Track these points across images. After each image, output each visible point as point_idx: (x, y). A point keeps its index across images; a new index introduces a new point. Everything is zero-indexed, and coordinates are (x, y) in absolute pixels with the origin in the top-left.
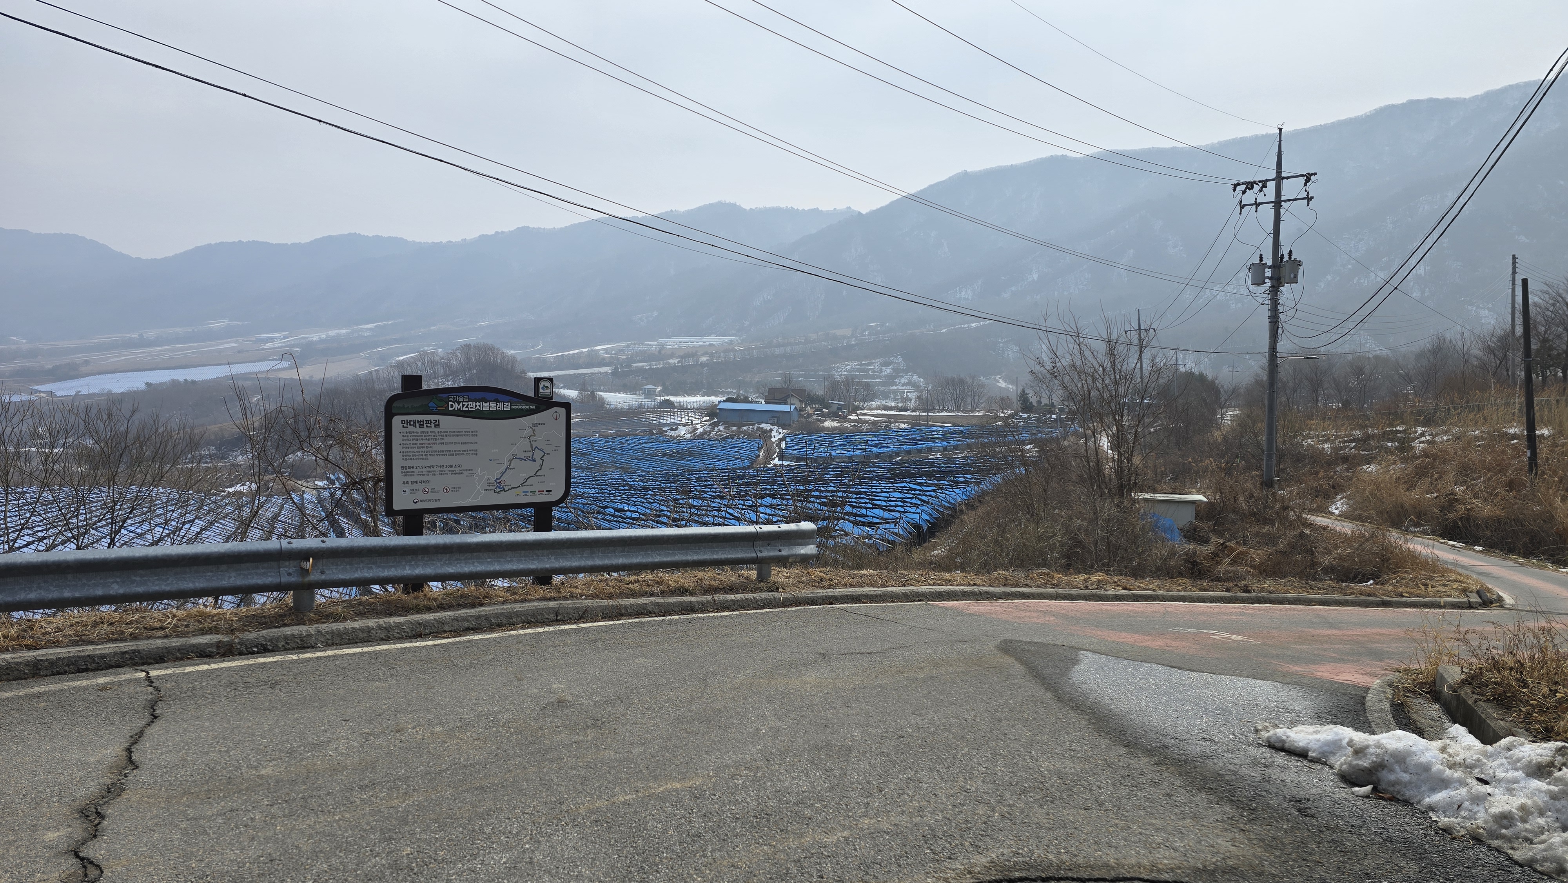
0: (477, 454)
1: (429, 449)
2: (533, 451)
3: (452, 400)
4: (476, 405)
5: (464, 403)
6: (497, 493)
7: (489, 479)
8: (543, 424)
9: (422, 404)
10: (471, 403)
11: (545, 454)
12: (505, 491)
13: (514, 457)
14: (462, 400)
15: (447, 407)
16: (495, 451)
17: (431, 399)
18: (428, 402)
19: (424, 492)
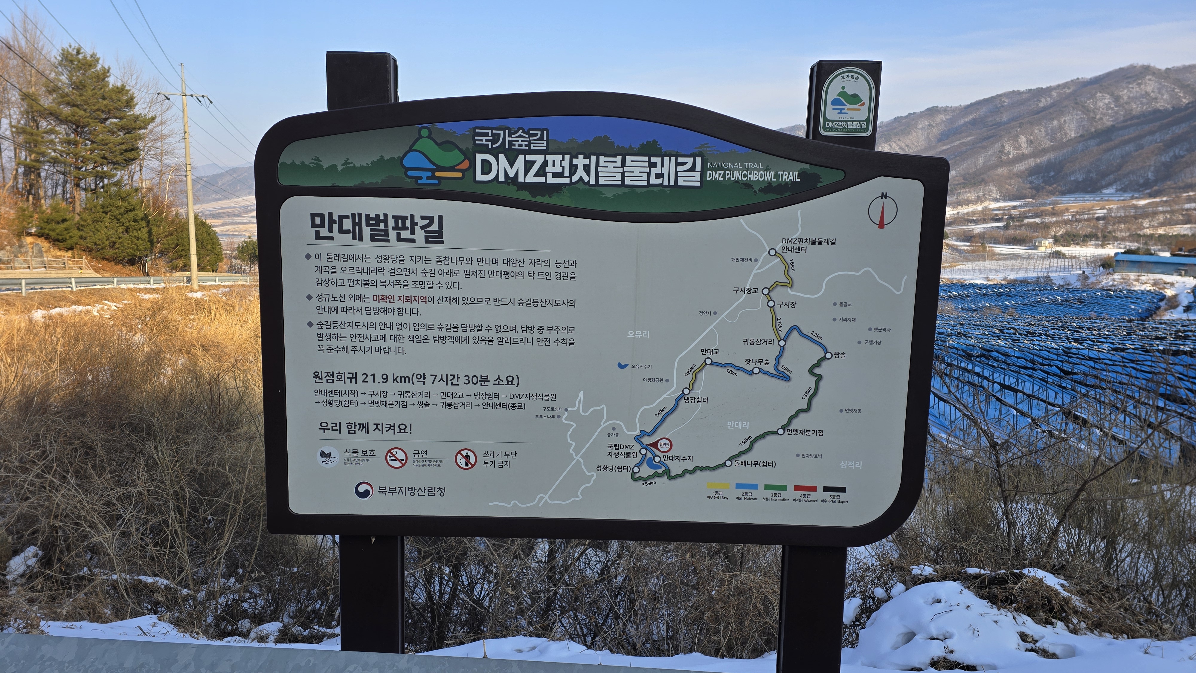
0: (572, 343)
1: (405, 319)
2: (782, 343)
3: (490, 147)
4: (577, 166)
5: (530, 158)
6: (640, 483)
7: (614, 432)
8: (827, 241)
9: (382, 156)
10: (560, 157)
11: (828, 356)
12: (670, 478)
13: (708, 361)
14: (524, 147)
15: (471, 170)
16: (638, 335)
17: (421, 137)
18: (411, 150)
19: (392, 460)
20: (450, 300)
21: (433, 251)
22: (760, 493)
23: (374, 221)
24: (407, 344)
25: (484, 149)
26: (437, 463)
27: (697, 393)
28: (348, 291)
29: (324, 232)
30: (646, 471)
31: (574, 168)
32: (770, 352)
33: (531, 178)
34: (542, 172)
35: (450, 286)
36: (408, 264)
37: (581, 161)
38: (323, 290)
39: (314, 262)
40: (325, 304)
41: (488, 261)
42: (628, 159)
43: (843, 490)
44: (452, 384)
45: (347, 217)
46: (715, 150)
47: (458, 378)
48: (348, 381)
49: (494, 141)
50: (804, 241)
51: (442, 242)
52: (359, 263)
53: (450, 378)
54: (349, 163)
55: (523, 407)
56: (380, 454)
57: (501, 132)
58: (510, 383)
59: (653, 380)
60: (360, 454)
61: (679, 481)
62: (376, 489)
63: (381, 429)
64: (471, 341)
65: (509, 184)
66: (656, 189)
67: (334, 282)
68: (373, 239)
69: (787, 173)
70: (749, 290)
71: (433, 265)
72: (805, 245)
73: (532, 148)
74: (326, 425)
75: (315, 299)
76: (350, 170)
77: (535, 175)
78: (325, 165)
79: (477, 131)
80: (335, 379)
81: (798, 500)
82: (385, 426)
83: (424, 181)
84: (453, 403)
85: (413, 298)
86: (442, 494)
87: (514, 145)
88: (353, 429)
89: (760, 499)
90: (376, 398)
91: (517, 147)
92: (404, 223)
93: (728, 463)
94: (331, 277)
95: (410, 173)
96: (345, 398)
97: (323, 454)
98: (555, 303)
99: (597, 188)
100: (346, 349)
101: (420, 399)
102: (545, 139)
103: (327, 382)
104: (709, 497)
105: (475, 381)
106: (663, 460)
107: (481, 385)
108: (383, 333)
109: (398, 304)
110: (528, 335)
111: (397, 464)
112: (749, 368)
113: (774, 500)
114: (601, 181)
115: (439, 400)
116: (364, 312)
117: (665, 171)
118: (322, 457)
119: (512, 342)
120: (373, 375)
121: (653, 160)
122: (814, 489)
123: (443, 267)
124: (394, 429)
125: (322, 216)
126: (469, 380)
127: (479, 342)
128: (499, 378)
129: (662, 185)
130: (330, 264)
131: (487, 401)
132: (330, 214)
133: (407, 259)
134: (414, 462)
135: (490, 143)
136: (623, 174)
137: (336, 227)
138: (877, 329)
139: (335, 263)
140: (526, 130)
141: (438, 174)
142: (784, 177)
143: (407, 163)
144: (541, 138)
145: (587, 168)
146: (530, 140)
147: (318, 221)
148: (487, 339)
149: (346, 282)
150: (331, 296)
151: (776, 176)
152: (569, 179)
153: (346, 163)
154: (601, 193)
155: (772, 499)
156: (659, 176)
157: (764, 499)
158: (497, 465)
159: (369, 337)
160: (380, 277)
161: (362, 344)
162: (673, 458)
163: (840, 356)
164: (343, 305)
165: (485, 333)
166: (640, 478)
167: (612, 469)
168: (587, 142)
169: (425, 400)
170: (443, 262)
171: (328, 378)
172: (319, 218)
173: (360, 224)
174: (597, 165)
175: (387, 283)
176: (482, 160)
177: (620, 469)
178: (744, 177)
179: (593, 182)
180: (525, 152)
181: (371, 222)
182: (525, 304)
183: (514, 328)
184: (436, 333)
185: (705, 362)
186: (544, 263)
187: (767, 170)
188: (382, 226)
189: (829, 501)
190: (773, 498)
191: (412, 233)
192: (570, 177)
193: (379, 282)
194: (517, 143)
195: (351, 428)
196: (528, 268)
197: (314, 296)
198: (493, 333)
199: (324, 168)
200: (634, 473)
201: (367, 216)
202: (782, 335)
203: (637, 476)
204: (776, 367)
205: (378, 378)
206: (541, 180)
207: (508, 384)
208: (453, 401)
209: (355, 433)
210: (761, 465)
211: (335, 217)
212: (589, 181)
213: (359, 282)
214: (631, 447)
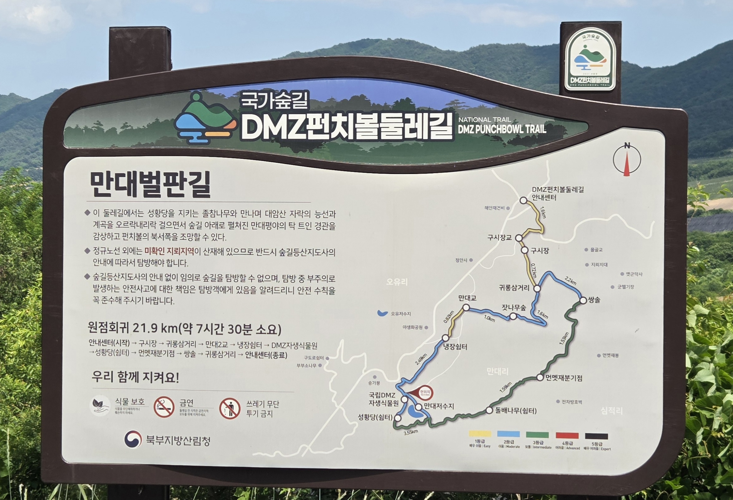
0: (332, 292)
1: (174, 270)
2: (537, 289)
3: (256, 108)
4: (335, 123)
5: (292, 117)
6: (403, 431)
7: (375, 380)
8: (575, 189)
9: (157, 120)
10: (319, 116)
11: (583, 300)
12: (432, 426)
13: (466, 308)
14: (286, 107)
15: (238, 129)
16: (397, 283)
17: (193, 101)
18: (183, 113)
19: (160, 409)
20: (215, 251)
21: (201, 204)
22: (523, 440)
23: (147, 178)
24: (175, 294)
25: (250, 111)
26: (201, 413)
27: (456, 340)
28: (121, 244)
29: (102, 189)
30: (407, 419)
31: (333, 126)
32: (527, 298)
33: (293, 135)
34: (303, 129)
35: (215, 238)
36: (177, 218)
37: (339, 118)
38: (100, 244)
39: (92, 217)
40: (101, 257)
41: (251, 213)
42: (384, 115)
43: (604, 436)
44: (217, 334)
45: (123, 175)
46: (464, 106)
47: (222, 327)
48: (120, 330)
49: (259, 103)
50: (553, 189)
51: (208, 196)
52: (133, 218)
53: (215, 327)
54: (128, 126)
55: (285, 356)
56: (150, 402)
57: (266, 94)
58: (272, 332)
59: (413, 327)
60: (130, 402)
61: (441, 428)
62: (145, 439)
63: (150, 378)
64: (235, 291)
65: (272, 141)
66: (410, 143)
67: (110, 236)
68: (146, 195)
69: (534, 126)
70: (503, 237)
71: (200, 218)
72: (554, 193)
73: (294, 108)
74: (98, 374)
75: (92, 252)
76: (128, 132)
77: (297, 133)
78: (106, 128)
79: (244, 94)
80: (109, 329)
81: (560, 447)
82: (153, 375)
83: (195, 140)
84: (218, 353)
85: (181, 250)
86: (207, 444)
87: (278, 106)
88: (124, 378)
89: (523, 447)
90: (146, 347)
91: (280, 107)
92: (174, 179)
93: (489, 410)
94: (108, 231)
95: (182, 134)
96: (117, 347)
97: (96, 403)
98: (314, 252)
99: (355, 143)
100: (119, 300)
101: (186, 348)
102: (306, 99)
103: (101, 332)
104: (471, 445)
105: (238, 331)
106: (424, 408)
107: (245, 334)
108: (153, 284)
109: (168, 256)
110: (289, 285)
111: (164, 413)
112: (506, 313)
113: (536, 447)
114: (359, 137)
115: (204, 349)
116: (137, 264)
117: (419, 126)
118: (94, 405)
119: (274, 291)
120: (144, 325)
121: (407, 116)
122: (575, 436)
123: (209, 219)
124: (162, 378)
125: (101, 175)
126: (233, 329)
127: (243, 292)
128: (261, 327)
129: (416, 139)
130: (107, 219)
131: (249, 350)
132: (108, 173)
133: (176, 213)
134: (181, 411)
135: (255, 105)
136: (379, 129)
137: (113, 184)
138: (629, 273)
139: (111, 218)
140: (289, 92)
141: (208, 134)
142: (531, 130)
143: (180, 124)
144: (302, 99)
145: (345, 125)
146: (292, 101)
147: (97, 179)
148: (250, 288)
149: (121, 235)
150: (106, 250)
151: (524, 128)
152: (328, 135)
153: (125, 126)
154: (358, 147)
155: (534, 447)
156: (413, 130)
157: (526, 447)
158: (260, 415)
159: (140, 288)
160: (151, 231)
161: (134, 295)
162: (435, 405)
163: (594, 301)
164: (118, 257)
165: (248, 284)
166: (402, 427)
167: (374, 417)
168: (345, 101)
169: (191, 349)
170: (209, 215)
171: (102, 328)
172: (98, 177)
173: (135, 181)
174: (355, 122)
175: (158, 236)
176: (248, 120)
177: (382, 418)
178: (494, 131)
179: (351, 137)
180: (287, 112)
181: (145, 179)
182: (286, 254)
183: (276, 278)
184: (202, 283)
185: (463, 308)
186: (304, 214)
187: (515, 123)
188: (154, 182)
189: (592, 448)
190: (535, 445)
191: (182, 188)
192: (330, 133)
193: (150, 235)
194: (280, 104)
195: (123, 377)
196: (289, 219)
197: (92, 249)
198: (255, 283)
199: (105, 131)
200: (395, 422)
201: (142, 173)
202: (537, 281)
203: (399, 424)
204: (533, 312)
205: (148, 328)
206: (303, 136)
207: (270, 333)
208: (218, 350)
209: (125, 382)
210: (522, 412)
211: (113, 176)
212: (347, 137)
213: (133, 236)
214: (392, 395)
